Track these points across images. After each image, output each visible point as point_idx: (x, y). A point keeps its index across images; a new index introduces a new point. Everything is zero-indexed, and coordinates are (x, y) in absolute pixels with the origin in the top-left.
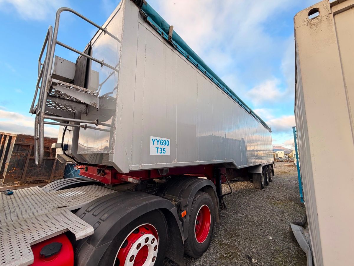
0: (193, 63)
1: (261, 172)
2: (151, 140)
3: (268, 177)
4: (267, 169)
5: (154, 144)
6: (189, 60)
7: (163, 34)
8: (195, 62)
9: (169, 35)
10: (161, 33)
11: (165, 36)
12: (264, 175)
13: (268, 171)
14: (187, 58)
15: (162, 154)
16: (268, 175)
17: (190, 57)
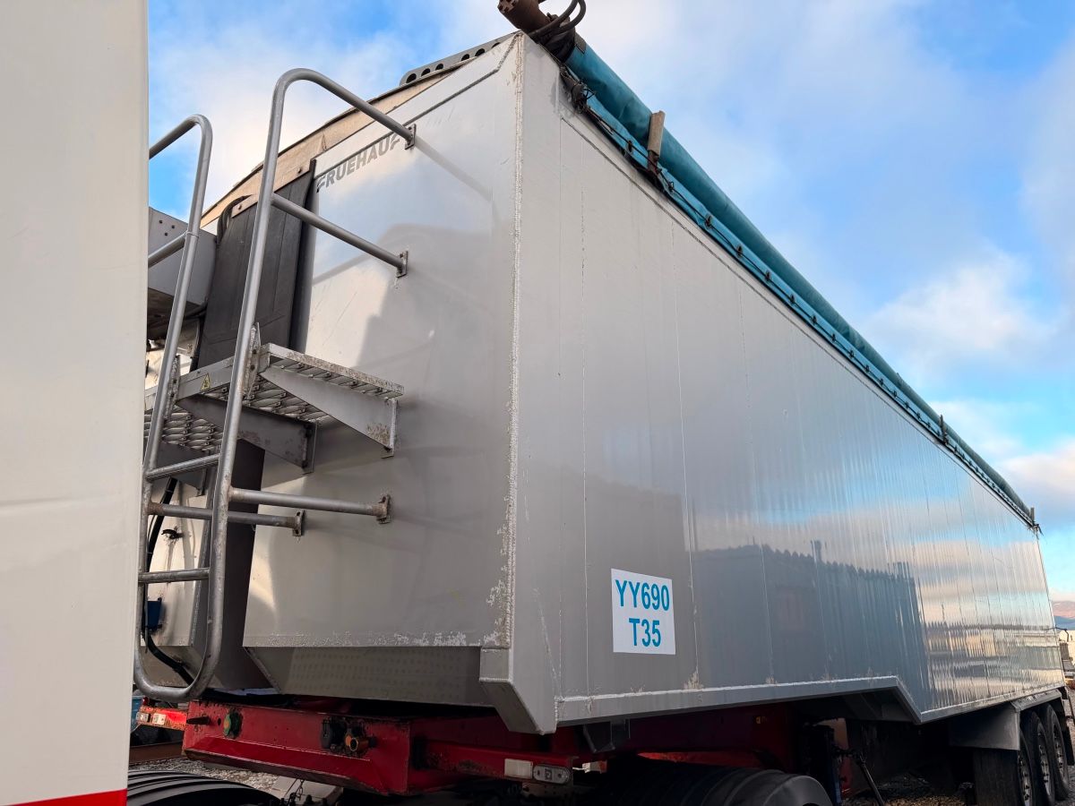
0: (726, 245)
1: (1016, 746)
2: (614, 585)
3: (1045, 770)
4: (1040, 725)
5: (622, 605)
6: (714, 235)
7: (630, 147)
8: (732, 241)
9: (651, 147)
10: (624, 145)
11: (636, 156)
12: (1028, 760)
13: (1042, 736)
14: (706, 227)
15: (651, 649)
16: (1044, 761)
17: (715, 221)
